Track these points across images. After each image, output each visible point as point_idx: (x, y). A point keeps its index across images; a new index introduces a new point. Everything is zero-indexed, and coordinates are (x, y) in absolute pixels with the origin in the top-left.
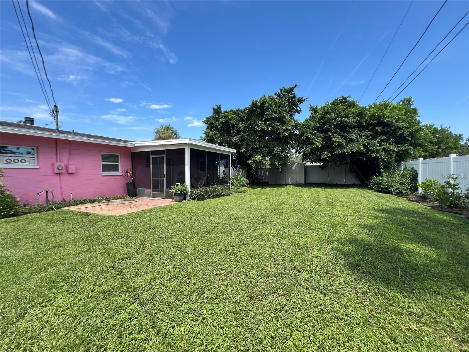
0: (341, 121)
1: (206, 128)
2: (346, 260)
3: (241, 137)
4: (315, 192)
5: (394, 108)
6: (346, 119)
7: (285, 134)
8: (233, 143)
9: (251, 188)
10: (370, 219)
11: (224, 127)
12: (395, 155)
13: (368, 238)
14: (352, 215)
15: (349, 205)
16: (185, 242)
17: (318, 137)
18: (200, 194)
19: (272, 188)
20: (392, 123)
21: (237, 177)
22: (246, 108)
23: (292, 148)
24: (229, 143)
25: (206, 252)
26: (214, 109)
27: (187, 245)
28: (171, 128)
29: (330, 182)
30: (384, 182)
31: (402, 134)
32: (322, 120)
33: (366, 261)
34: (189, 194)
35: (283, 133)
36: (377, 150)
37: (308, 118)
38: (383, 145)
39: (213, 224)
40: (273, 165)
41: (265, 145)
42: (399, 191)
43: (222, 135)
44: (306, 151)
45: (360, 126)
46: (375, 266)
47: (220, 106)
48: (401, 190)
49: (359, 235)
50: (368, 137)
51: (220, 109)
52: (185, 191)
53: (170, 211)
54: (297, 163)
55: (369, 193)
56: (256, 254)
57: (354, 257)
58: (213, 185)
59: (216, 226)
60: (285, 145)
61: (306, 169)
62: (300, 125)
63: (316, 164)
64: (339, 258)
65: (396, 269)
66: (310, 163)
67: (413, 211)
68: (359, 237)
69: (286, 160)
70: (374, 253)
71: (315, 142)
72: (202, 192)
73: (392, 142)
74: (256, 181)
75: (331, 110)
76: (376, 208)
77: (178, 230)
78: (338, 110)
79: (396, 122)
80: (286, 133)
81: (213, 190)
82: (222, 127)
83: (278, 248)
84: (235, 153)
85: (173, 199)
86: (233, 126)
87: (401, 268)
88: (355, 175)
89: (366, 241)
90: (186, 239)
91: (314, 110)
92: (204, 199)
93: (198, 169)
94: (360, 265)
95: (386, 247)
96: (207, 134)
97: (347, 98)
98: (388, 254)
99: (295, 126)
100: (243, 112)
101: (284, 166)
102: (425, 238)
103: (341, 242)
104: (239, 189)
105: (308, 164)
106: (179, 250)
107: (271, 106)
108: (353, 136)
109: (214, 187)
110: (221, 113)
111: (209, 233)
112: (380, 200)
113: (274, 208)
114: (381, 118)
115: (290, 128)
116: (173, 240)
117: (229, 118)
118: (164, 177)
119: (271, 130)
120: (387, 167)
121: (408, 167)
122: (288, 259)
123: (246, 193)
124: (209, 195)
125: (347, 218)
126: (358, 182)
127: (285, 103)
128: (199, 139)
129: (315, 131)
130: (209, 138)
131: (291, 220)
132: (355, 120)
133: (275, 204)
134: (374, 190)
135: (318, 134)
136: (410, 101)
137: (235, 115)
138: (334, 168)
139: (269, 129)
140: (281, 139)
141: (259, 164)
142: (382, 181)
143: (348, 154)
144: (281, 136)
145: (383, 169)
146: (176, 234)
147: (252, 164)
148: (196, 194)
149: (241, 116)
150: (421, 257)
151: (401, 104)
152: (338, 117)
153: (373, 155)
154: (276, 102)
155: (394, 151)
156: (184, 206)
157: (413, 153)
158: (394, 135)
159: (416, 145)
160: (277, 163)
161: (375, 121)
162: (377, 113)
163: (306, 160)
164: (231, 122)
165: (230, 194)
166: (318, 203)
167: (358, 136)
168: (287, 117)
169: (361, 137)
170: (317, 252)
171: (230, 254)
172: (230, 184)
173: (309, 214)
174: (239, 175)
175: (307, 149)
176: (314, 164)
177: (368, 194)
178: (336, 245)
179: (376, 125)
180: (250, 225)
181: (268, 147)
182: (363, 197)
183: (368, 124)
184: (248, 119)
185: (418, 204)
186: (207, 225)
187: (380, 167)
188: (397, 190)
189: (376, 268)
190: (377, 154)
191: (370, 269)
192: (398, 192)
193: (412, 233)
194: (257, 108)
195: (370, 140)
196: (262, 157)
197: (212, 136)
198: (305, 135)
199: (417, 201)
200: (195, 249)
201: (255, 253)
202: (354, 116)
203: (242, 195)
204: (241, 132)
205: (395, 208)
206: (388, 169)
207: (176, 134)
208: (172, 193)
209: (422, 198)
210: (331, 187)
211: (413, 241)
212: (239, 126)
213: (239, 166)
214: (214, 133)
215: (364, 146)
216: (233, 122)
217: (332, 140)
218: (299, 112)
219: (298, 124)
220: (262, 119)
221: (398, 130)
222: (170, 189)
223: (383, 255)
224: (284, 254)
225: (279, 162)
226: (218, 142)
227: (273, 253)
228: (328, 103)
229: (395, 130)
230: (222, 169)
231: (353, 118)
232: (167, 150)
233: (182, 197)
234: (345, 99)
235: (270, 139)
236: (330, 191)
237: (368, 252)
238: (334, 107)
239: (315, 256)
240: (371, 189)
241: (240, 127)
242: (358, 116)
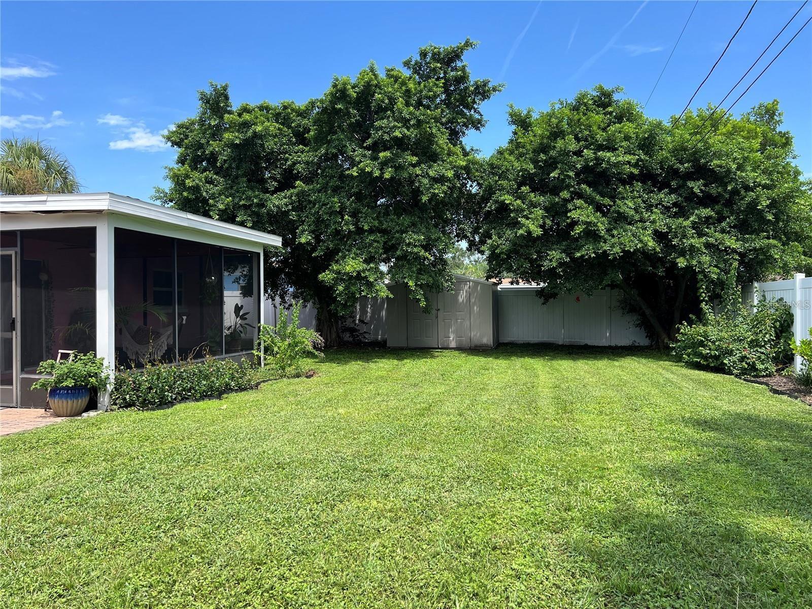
0: (597, 159)
1: (176, 157)
2: (603, 578)
3: (297, 195)
4: (524, 371)
5: (736, 130)
6: (608, 154)
7: (436, 191)
8: (269, 214)
9: (331, 360)
10: (671, 449)
11: (241, 160)
12: (736, 264)
13: (663, 507)
14: (623, 441)
15: (618, 408)
16: (84, 562)
17: (533, 205)
18: (150, 388)
19: (396, 362)
20: (729, 171)
21: (285, 325)
22: (313, 104)
23: (457, 236)
24: (257, 214)
25: (161, 592)
26: (205, 100)
27: (92, 574)
28: (44, 152)
29: (567, 341)
30: (710, 341)
31: (753, 204)
32: (542, 155)
33: (655, 576)
34: (110, 388)
35: (428, 189)
36: (692, 246)
37: (505, 144)
38: (706, 235)
39: (193, 491)
40: (398, 288)
41: (376, 223)
42: (748, 364)
43: (231, 188)
44: (498, 246)
45: (647, 177)
46: (677, 589)
47: (225, 88)
48: (754, 363)
49: (640, 500)
50: (668, 208)
51: (227, 98)
52: (93, 380)
53: (33, 451)
54: (473, 281)
55: (672, 373)
56: (335, 584)
57: (624, 567)
58: (199, 355)
59: (204, 498)
60: (436, 226)
61: (498, 301)
62: (482, 166)
63: (527, 286)
64: (584, 573)
65: (730, 594)
66: (512, 283)
67: (781, 422)
68: (640, 504)
69: (441, 272)
70: (677, 552)
71: (524, 220)
72: (158, 379)
73: (730, 227)
74: (347, 337)
75: (568, 124)
76: (687, 415)
77: (61, 523)
78: (589, 127)
79: (738, 169)
80: (440, 190)
81: (200, 372)
82: (232, 159)
83: (405, 558)
84: (276, 247)
85: (47, 407)
86: (272, 159)
87: (743, 590)
88: (638, 320)
89: (657, 516)
90: (90, 551)
91: (522, 123)
92: (164, 404)
93: (145, 301)
94: (639, 590)
95: (710, 530)
96: (179, 181)
97: (613, 92)
98: (712, 552)
99: (467, 169)
100: (302, 114)
101: (434, 290)
102: (804, 496)
103: (590, 525)
104: (290, 365)
105: (506, 284)
106: (60, 596)
107: (393, 101)
108: (627, 206)
109: (203, 363)
110: (230, 113)
111: (177, 522)
112: (699, 392)
113: (400, 426)
114: (701, 157)
115: (450, 174)
116: (40, 558)
117: (255, 132)
118: (12, 327)
119: (392, 178)
120: (716, 299)
121: (769, 296)
122: (436, 590)
123: (315, 378)
124: (184, 390)
125: (608, 450)
126: (643, 341)
127: (436, 96)
128: (151, 198)
129: (523, 188)
130: (185, 194)
131: (450, 461)
132: (632, 159)
133: (405, 412)
134: (686, 362)
135: (532, 195)
136: (774, 114)
137: (277, 122)
138: (578, 299)
139: (387, 176)
140: (423, 208)
141: (354, 284)
142: (706, 336)
143: (615, 258)
144: (425, 198)
145: (707, 302)
146: (52, 539)
147: (336, 284)
148: (136, 389)
149: (299, 126)
150: (790, 553)
151: (752, 119)
152: (587, 147)
153: (682, 263)
154: (408, 91)
155: (734, 251)
156: (88, 433)
157: (781, 258)
158: (735, 207)
159: (789, 237)
160: (411, 283)
161: (686, 165)
162: (693, 142)
163: (499, 273)
164: (262, 145)
165: (257, 385)
166: (532, 406)
167: (643, 205)
168: (442, 140)
169: (649, 208)
170: (521, 560)
171: (247, 593)
172: (259, 350)
173: (504, 442)
174: (289, 320)
175: (502, 240)
176: (522, 285)
177: (670, 376)
178: (577, 533)
179: (689, 176)
180: (322, 485)
181: (384, 232)
182: (656, 384)
183: (668, 173)
184: (321, 139)
185: (793, 400)
186: (172, 495)
187: (698, 297)
188: (744, 364)
189: (680, 596)
190: (692, 258)
191: (664, 599)
192: (746, 369)
193: (775, 487)
194: (350, 103)
195: (674, 216)
196: (367, 261)
197: (196, 189)
198: (494, 197)
199: (791, 394)
200: (121, 585)
201: (332, 579)
202: (632, 146)
203: (300, 385)
204: (297, 177)
205: (737, 414)
206: (721, 302)
207: (63, 173)
208: (43, 385)
209: (803, 384)
210: (570, 354)
211: (774, 508)
212: (292, 158)
213: (291, 290)
214: (206, 178)
215: (659, 236)
216: (270, 144)
217: (568, 218)
218: (477, 124)
219: (474, 162)
220: (364, 141)
221: (743, 192)
222: (34, 373)
223: (700, 556)
224: (422, 576)
225: (418, 279)
226: (219, 210)
227: (390, 576)
228: (562, 103)
229: (735, 192)
230: (232, 298)
231: (628, 152)
232: (23, 232)
233: (83, 401)
234: (607, 95)
235: (391, 205)
236: (565, 366)
237: (662, 550)
238: (577, 117)
239: (514, 573)
240: (678, 359)
241: (294, 164)
242: (641, 147)
